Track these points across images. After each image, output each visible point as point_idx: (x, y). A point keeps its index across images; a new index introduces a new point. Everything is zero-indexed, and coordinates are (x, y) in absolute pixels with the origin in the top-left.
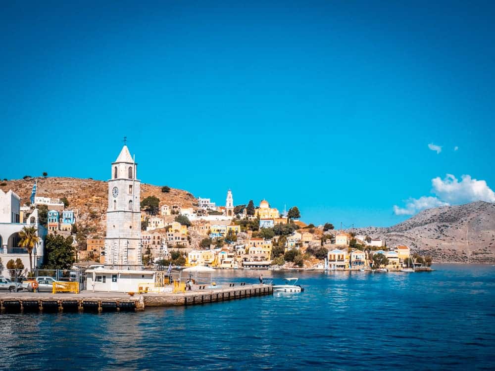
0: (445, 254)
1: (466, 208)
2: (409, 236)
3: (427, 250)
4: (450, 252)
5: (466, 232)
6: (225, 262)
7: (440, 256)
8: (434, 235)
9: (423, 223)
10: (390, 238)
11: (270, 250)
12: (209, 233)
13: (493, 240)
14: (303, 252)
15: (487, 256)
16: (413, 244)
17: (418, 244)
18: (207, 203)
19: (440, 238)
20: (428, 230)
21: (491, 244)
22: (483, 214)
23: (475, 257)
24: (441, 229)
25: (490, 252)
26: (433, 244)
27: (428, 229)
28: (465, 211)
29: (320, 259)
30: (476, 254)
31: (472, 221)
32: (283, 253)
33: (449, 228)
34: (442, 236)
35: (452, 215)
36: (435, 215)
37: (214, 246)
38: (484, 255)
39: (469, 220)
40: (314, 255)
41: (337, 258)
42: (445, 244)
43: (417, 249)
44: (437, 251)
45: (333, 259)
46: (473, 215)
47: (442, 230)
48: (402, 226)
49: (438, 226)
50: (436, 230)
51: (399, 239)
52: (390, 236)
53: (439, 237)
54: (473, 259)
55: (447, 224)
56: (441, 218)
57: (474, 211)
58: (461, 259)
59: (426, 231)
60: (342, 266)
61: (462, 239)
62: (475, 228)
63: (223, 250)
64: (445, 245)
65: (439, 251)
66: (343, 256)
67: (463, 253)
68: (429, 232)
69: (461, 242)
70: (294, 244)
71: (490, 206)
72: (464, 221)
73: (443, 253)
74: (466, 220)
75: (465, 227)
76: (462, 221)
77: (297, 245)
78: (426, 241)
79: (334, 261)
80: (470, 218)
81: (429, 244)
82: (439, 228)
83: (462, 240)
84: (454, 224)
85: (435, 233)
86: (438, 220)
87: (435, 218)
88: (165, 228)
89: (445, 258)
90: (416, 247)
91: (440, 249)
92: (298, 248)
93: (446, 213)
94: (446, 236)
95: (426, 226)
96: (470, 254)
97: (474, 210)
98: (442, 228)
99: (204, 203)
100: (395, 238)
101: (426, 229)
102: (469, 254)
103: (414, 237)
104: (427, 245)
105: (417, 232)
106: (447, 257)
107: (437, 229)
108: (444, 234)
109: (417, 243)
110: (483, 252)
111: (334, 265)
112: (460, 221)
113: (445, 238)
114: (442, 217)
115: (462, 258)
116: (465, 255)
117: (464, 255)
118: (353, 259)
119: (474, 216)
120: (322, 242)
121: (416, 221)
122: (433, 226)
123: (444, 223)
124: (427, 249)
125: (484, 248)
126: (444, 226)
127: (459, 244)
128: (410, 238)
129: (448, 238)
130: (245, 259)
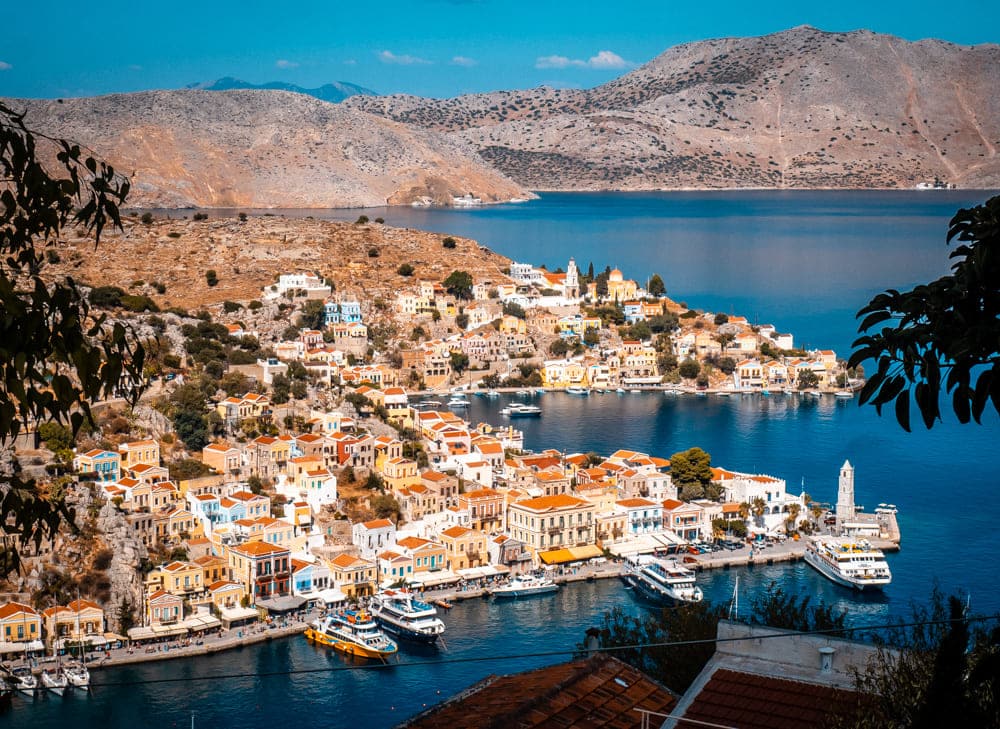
0: (729, 167)
1: (774, 46)
2: (643, 120)
3: (689, 157)
4: (741, 160)
5: (777, 107)
6: (598, 380)
7: (719, 172)
8: (703, 115)
9: (674, 82)
10: (601, 124)
11: (654, 359)
12: (557, 330)
13: (839, 128)
14: (701, 363)
15: (826, 169)
16: (656, 142)
17: (667, 141)
18: (527, 273)
19: (717, 125)
20: (690, 105)
21: (833, 139)
22: (813, 63)
23: (797, 171)
24: (718, 101)
25: (833, 160)
26: (703, 139)
27: (688, 102)
28: (771, 53)
29: (727, 374)
30: (801, 165)
31: (788, 80)
32: (676, 365)
33: (737, 97)
34: (722, 118)
35: (742, 62)
36: (702, 62)
37: (572, 353)
38: (819, 166)
39: (783, 78)
40: (717, 367)
41: (751, 374)
42: (728, 139)
43: (665, 154)
44: (711, 158)
45: (745, 375)
46: (791, 64)
47: (721, 103)
48: (622, 89)
49: (711, 93)
50: (708, 104)
51: (623, 128)
52: (601, 119)
53: (714, 122)
54: (794, 177)
55: (732, 87)
56: (716, 71)
57: (791, 54)
58: (767, 178)
59: (684, 107)
60: (758, 385)
61: (768, 127)
62: (796, 98)
63: (586, 358)
64: (729, 141)
65: (715, 158)
66: (758, 371)
67: (772, 163)
68: (689, 109)
69: (766, 134)
70: (687, 350)
71: (828, 42)
72: (771, 81)
73: (726, 164)
74: (774, 77)
75: (775, 95)
76: (767, 81)
77: (691, 352)
78: (684, 133)
79: (748, 378)
80: (783, 71)
81: (692, 139)
82: (715, 97)
83: (766, 130)
84: (747, 90)
85: (706, 113)
86: (710, 76)
87: (701, 69)
88: (492, 323)
89: (731, 175)
90: (664, 148)
91: (719, 154)
92: (693, 357)
93: (726, 56)
94: (730, 118)
95: (683, 94)
96: (787, 165)
97: (793, 50)
98: (723, 98)
99: (524, 272)
100: (611, 125)
101: (682, 100)
102: (785, 165)
103: (657, 124)
104: (688, 143)
105: (664, 110)
106: (736, 174)
107: (710, 102)
108: (725, 115)
109: (664, 139)
110: (816, 159)
111: (747, 383)
112: (761, 80)
113: (729, 124)
114: (718, 67)
115: (770, 175)
116: (776, 168)
117: (773, 167)
118: (772, 375)
119: (793, 67)
120: (722, 346)
121: (655, 75)
122: (700, 93)
123: (725, 86)
124: (689, 153)
125: (817, 149)
126: (724, 92)
127: (763, 139)
128: (649, 126)
129: (735, 125)
130: (623, 374)
